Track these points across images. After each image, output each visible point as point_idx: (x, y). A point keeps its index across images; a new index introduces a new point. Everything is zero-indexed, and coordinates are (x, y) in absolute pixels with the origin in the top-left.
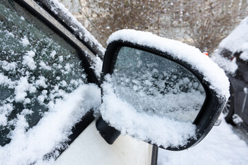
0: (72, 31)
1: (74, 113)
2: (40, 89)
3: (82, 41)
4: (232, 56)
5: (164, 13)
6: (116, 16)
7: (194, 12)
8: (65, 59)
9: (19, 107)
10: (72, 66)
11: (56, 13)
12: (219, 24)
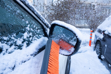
0: (41, 20)
1: (39, 45)
2: (30, 36)
3: (44, 23)
4: (102, 32)
5: (76, 14)
6: (57, 14)
7: (88, 14)
8: (38, 28)
9: (24, 40)
10: (40, 30)
11: (36, 14)
12: (98, 19)
